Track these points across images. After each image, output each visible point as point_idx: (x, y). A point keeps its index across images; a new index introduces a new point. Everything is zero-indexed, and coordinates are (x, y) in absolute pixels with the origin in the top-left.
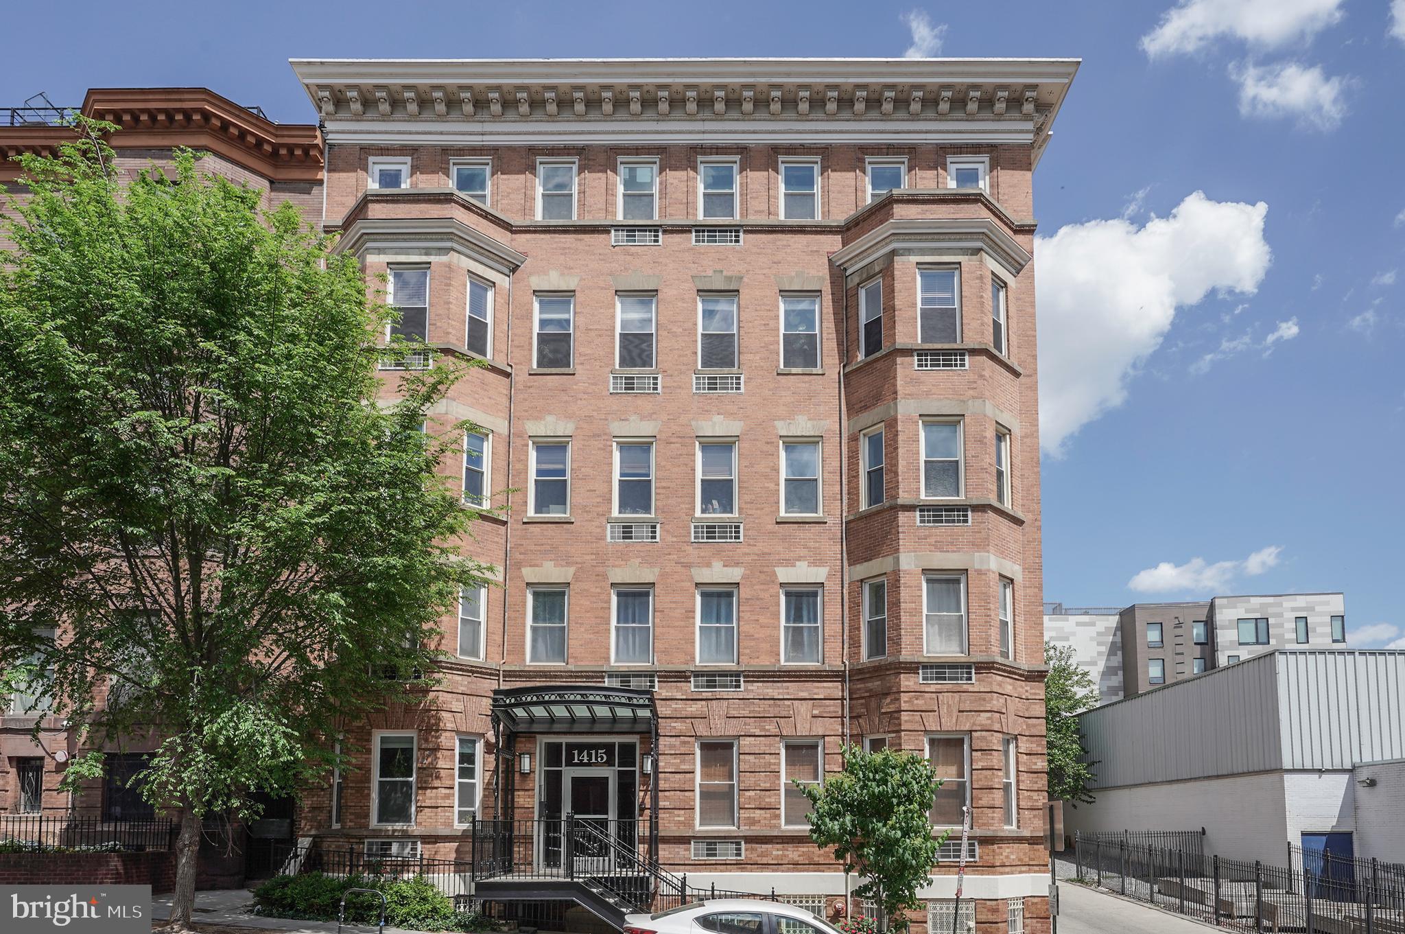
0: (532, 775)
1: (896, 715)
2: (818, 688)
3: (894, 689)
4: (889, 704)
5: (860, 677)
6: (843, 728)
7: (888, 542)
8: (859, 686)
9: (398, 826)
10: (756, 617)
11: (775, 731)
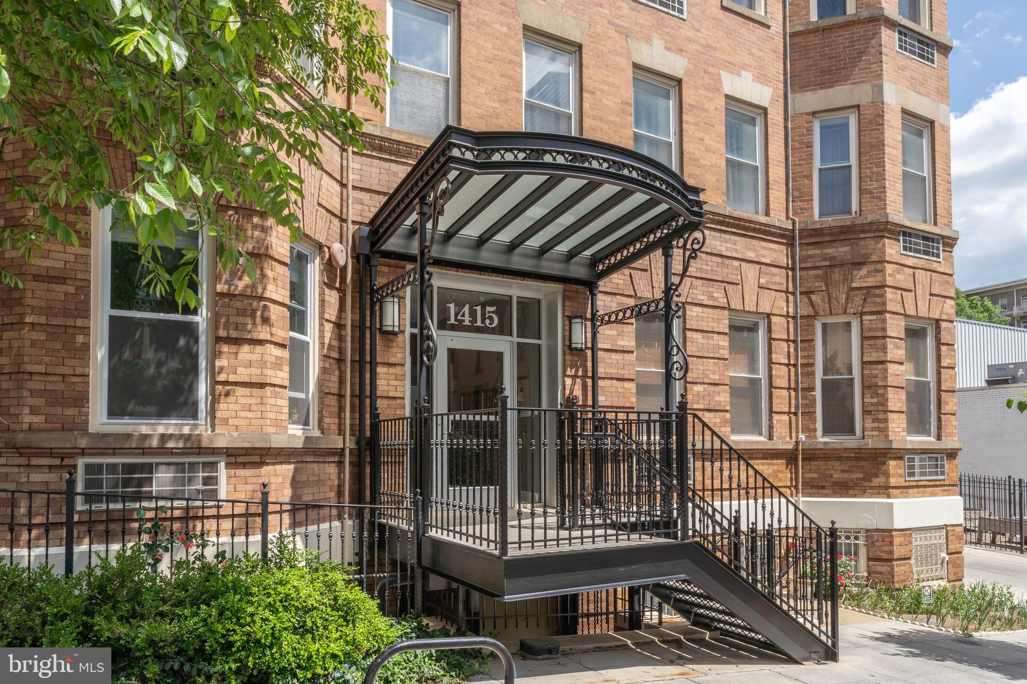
0: (400, 338)
1: (877, 291)
2: (765, 248)
3: (874, 258)
4: (866, 276)
5: (813, 240)
6: (788, 307)
7: (862, 65)
8: (811, 252)
9: (168, 426)
10: (701, 135)
11: (722, 301)
